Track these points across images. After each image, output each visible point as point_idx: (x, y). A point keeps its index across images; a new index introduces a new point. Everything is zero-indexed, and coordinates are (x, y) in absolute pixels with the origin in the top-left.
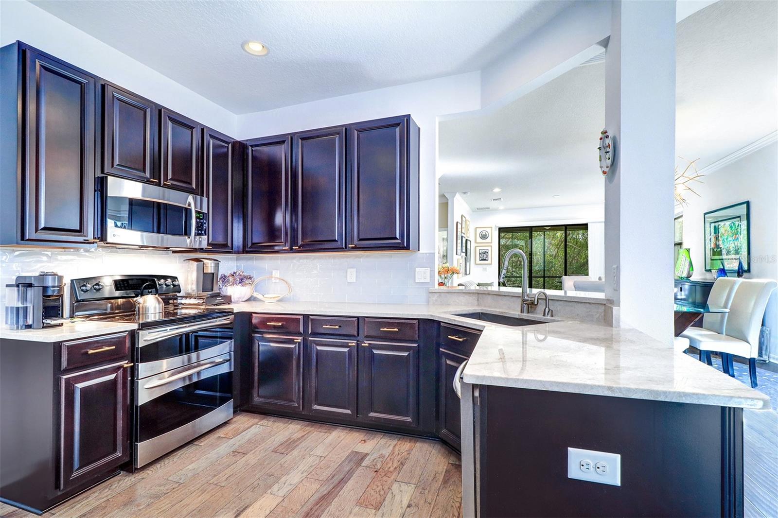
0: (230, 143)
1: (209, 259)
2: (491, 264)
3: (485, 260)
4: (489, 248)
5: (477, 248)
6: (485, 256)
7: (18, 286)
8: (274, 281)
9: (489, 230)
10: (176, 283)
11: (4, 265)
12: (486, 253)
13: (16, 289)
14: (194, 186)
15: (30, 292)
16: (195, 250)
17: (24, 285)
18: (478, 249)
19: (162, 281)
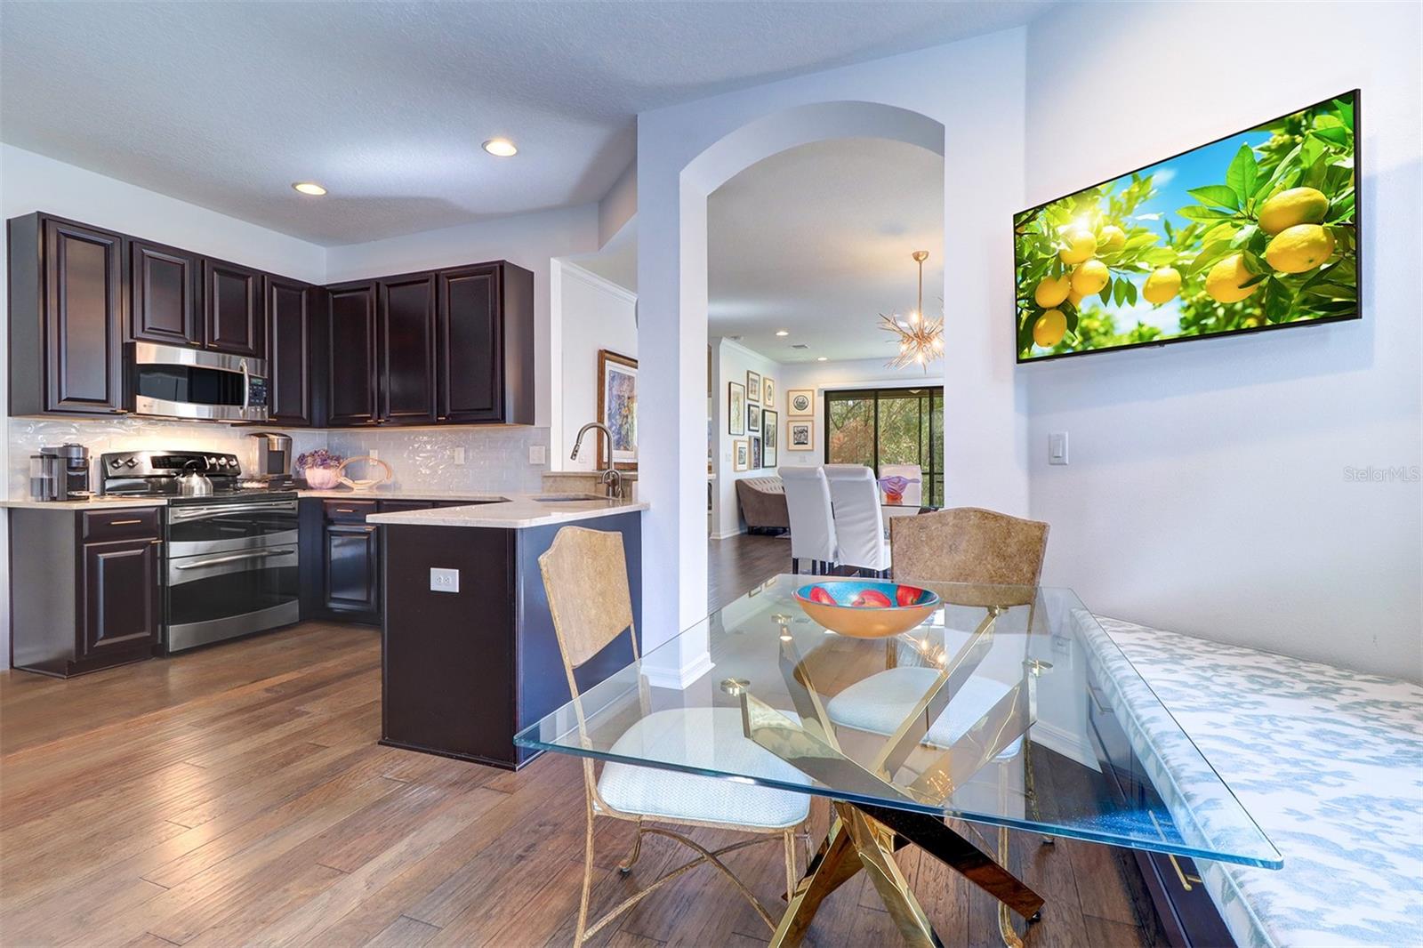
0: (303, 290)
1: (275, 434)
2: (812, 450)
3: (803, 443)
4: (809, 424)
5: (790, 423)
6: (803, 437)
7: (42, 457)
8: (371, 464)
9: (809, 395)
10: (234, 463)
11: (29, 436)
12: (804, 431)
13: (40, 460)
14: (251, 346)
15: (55, 464)
16: (254, 423)
17: (49, 456)
18: (792, 425)
19: (213, 460)
